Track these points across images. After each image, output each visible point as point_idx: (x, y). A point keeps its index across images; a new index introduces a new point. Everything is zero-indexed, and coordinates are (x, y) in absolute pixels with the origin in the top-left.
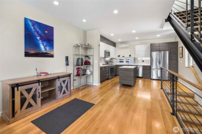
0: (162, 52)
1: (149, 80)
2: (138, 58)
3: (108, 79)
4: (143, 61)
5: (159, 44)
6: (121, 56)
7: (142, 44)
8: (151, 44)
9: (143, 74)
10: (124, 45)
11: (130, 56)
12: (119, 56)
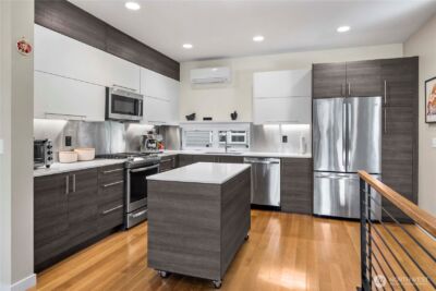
0: (356, 100)
1: (306, 218)
2: (267, 127)
3: (120, 228)
4: (285, 139)
5: (346, 66)
6: (199, 118)
7: (280, 67)
8: (315, 68)
9: (283, 193)
10: (213, 72)
11: (234, 116)
12: (191, 117)
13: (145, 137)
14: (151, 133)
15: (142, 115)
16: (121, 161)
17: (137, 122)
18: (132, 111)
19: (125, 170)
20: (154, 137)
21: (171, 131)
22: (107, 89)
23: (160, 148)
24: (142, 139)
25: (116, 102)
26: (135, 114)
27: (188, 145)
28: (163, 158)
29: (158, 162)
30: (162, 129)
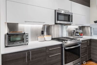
13: (74, 31)
14: (77, 29)
15: (72, 21)
16: (60, 43)
17: (70, 24)
18: (67, 20)
19: (62, 48)
20: (78, 31)
21: (86, 28)
22: (55, 11)
23: (81, 35)
24: (73, 31)
25: (59, 16)
26: (69, 21)
27: (94, 34)
28: (83, 41)
29: (80, 43)
30: (82, 28)
